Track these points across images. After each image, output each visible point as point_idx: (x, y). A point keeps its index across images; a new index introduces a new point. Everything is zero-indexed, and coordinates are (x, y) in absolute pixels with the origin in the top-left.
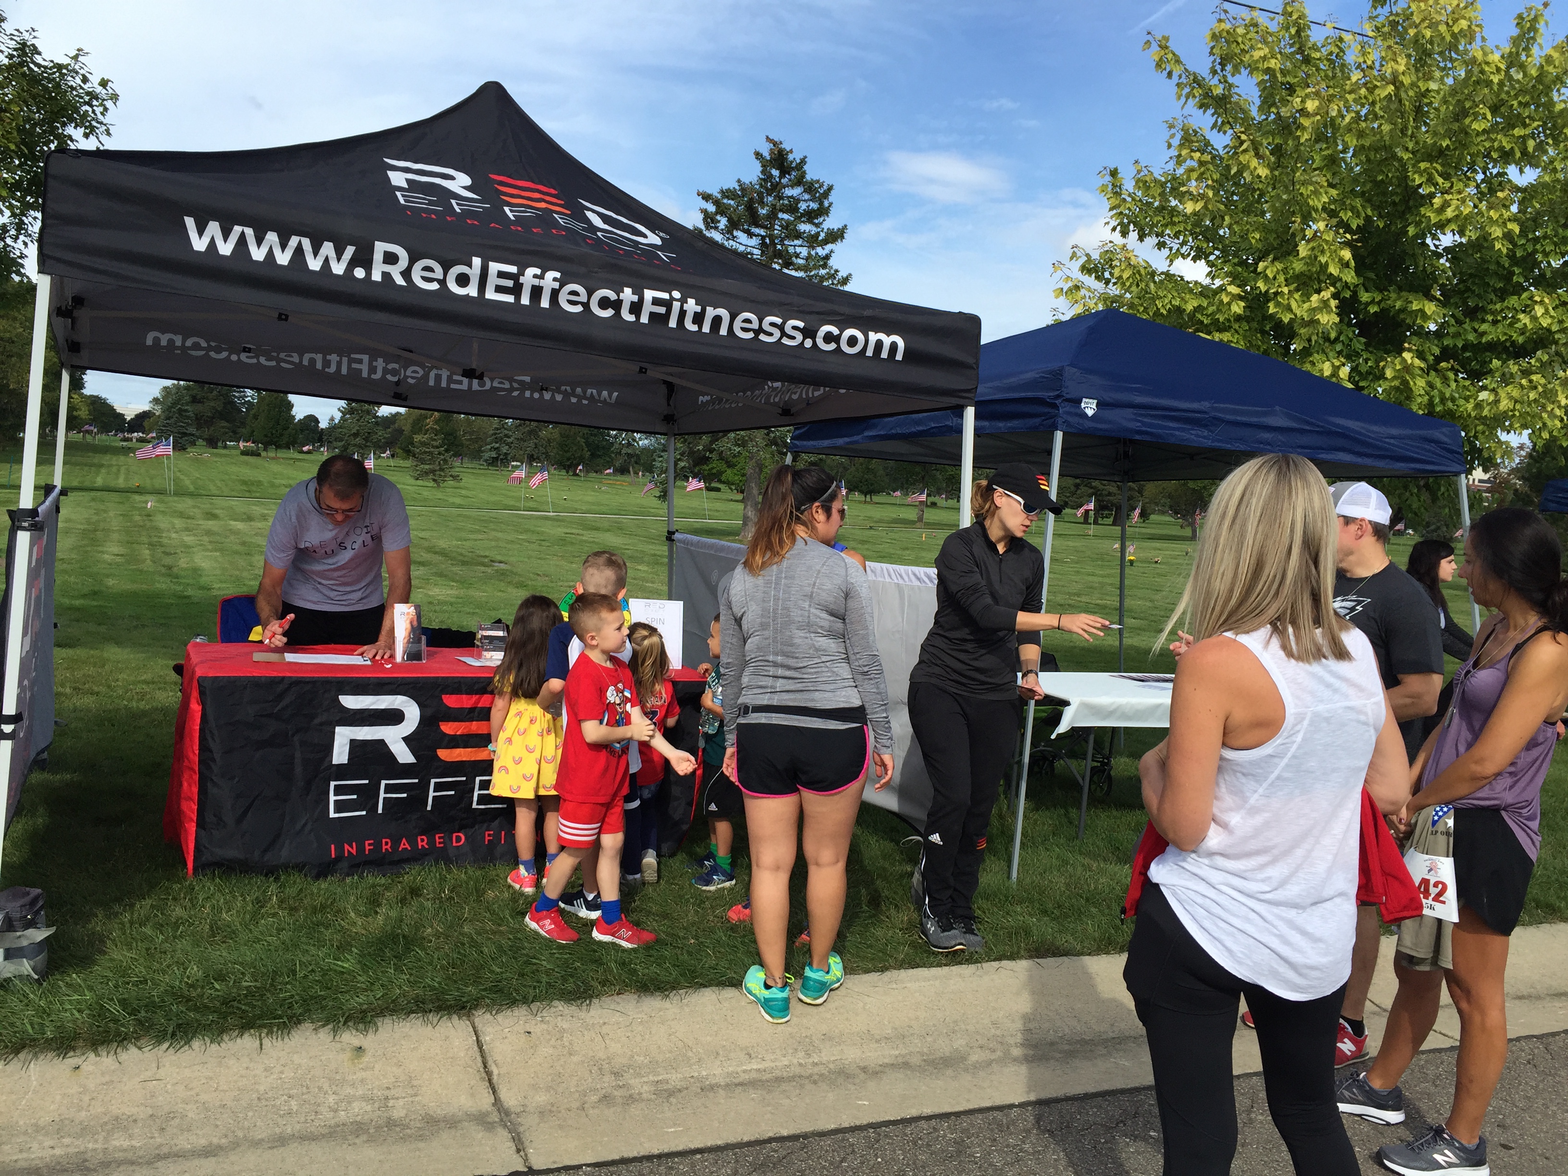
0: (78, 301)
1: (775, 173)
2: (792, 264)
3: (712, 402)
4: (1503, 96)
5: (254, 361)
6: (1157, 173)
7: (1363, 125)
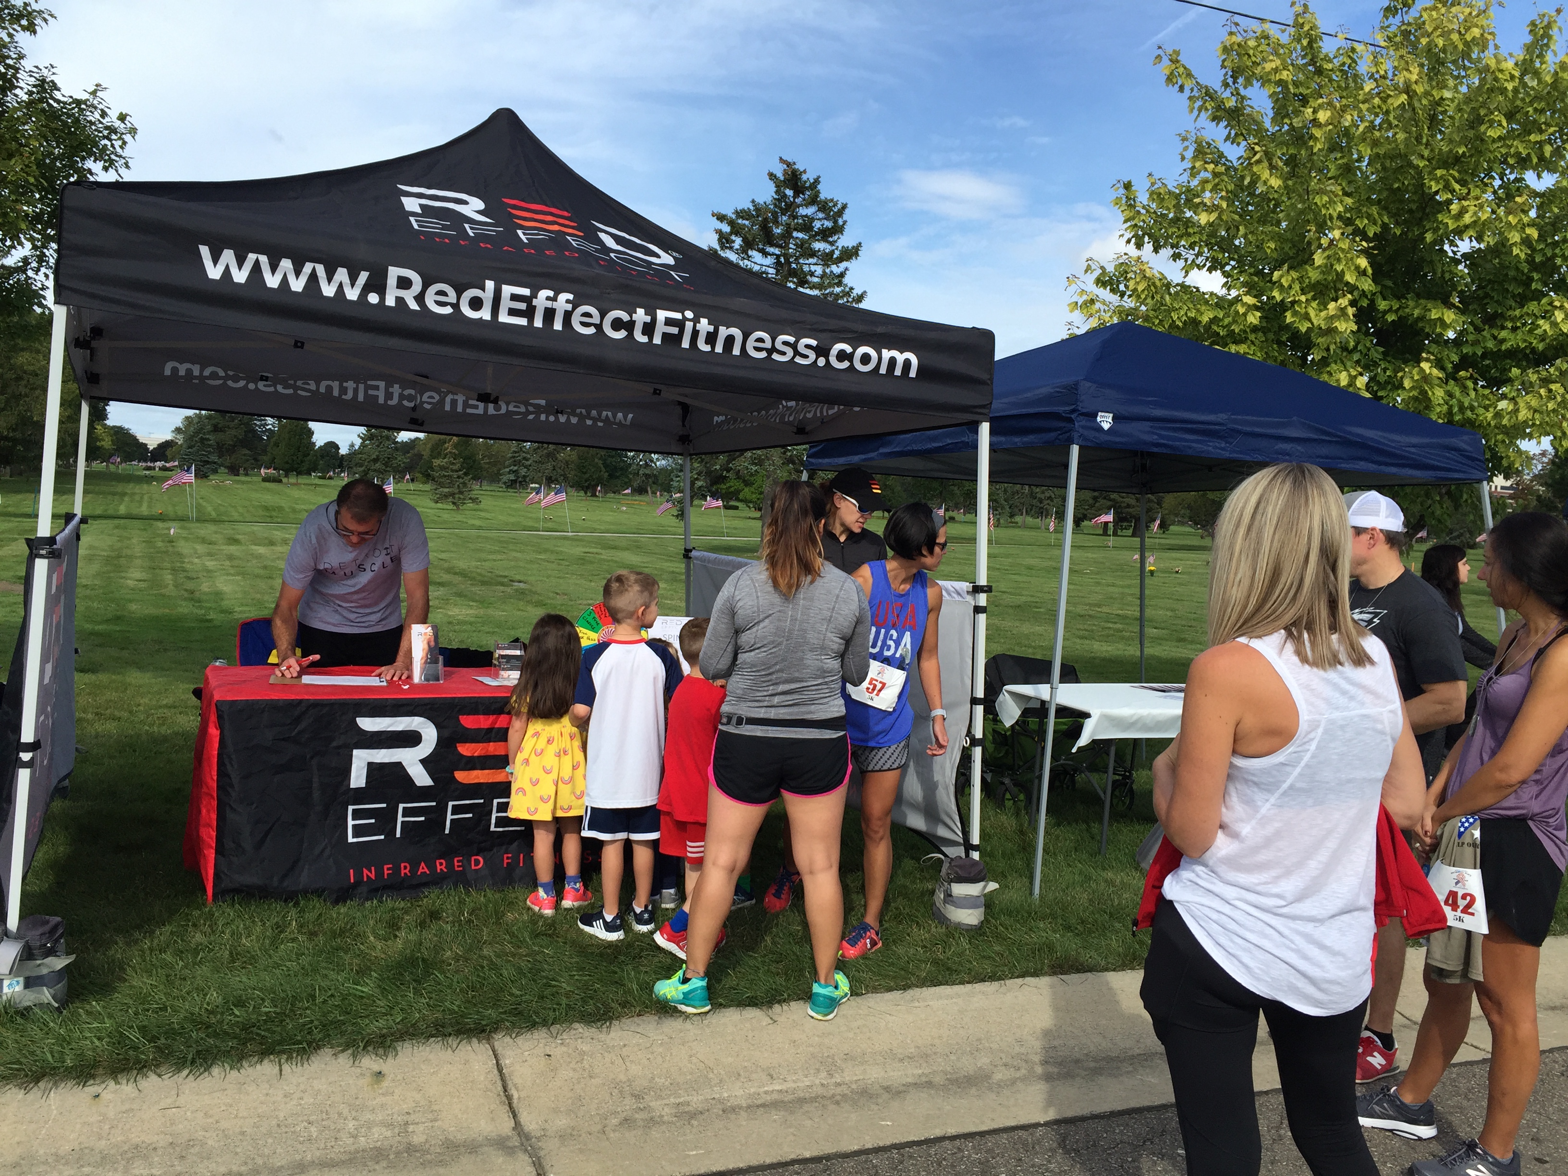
0: (97, 332)
1: (789, 193)
2: (807, 282)
3: (726, 421)
4: (1518, 103)
5: (272, 389)
6: (1171, 185)
7: (1377, 134)
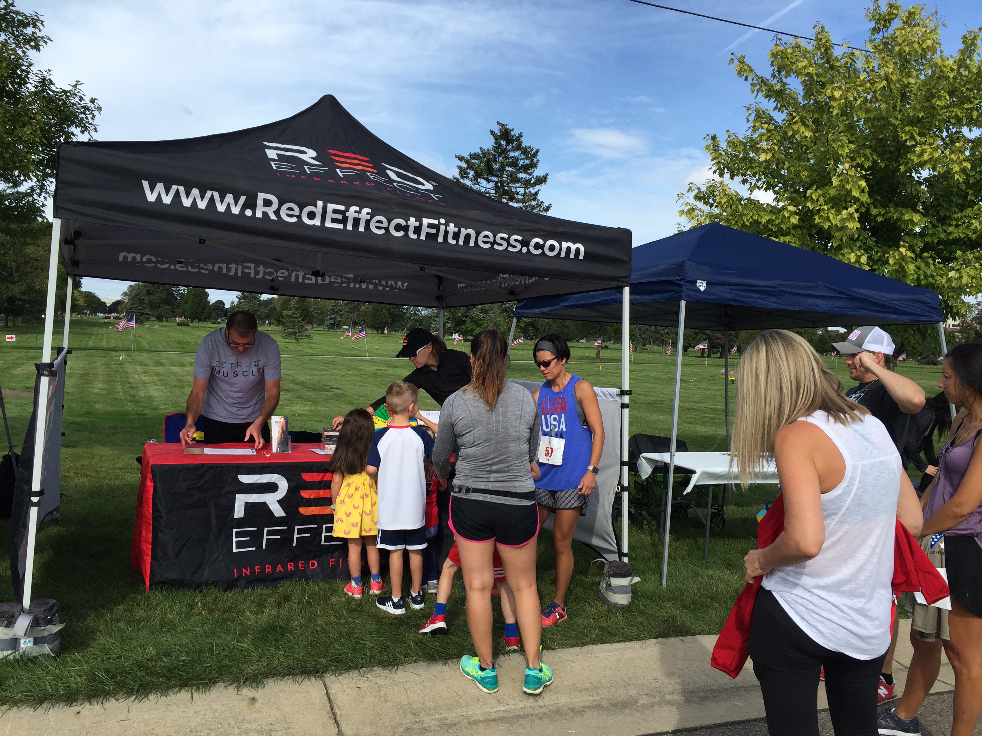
0: (78, 234)
1: (503, 143)
2: (514, 198)
3: (466, 287)
4: (957, 85)
5: (185, 269)
6: (741, 137)
7: (869, 105)
